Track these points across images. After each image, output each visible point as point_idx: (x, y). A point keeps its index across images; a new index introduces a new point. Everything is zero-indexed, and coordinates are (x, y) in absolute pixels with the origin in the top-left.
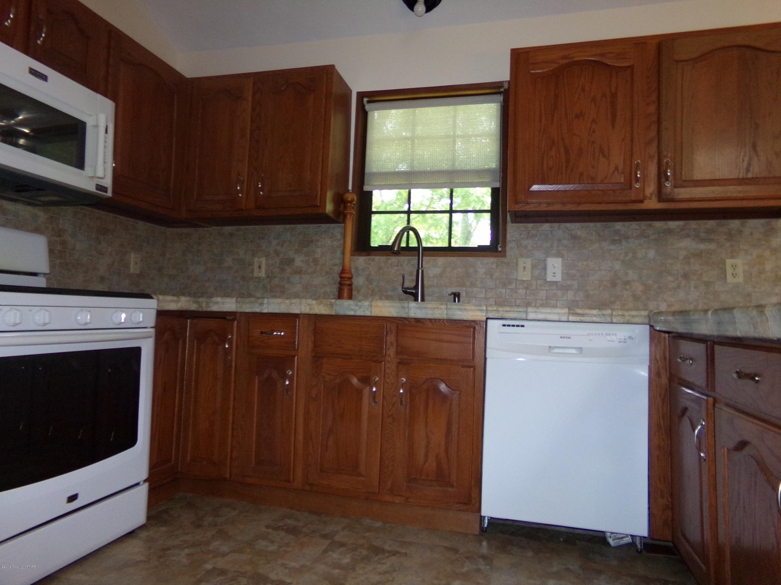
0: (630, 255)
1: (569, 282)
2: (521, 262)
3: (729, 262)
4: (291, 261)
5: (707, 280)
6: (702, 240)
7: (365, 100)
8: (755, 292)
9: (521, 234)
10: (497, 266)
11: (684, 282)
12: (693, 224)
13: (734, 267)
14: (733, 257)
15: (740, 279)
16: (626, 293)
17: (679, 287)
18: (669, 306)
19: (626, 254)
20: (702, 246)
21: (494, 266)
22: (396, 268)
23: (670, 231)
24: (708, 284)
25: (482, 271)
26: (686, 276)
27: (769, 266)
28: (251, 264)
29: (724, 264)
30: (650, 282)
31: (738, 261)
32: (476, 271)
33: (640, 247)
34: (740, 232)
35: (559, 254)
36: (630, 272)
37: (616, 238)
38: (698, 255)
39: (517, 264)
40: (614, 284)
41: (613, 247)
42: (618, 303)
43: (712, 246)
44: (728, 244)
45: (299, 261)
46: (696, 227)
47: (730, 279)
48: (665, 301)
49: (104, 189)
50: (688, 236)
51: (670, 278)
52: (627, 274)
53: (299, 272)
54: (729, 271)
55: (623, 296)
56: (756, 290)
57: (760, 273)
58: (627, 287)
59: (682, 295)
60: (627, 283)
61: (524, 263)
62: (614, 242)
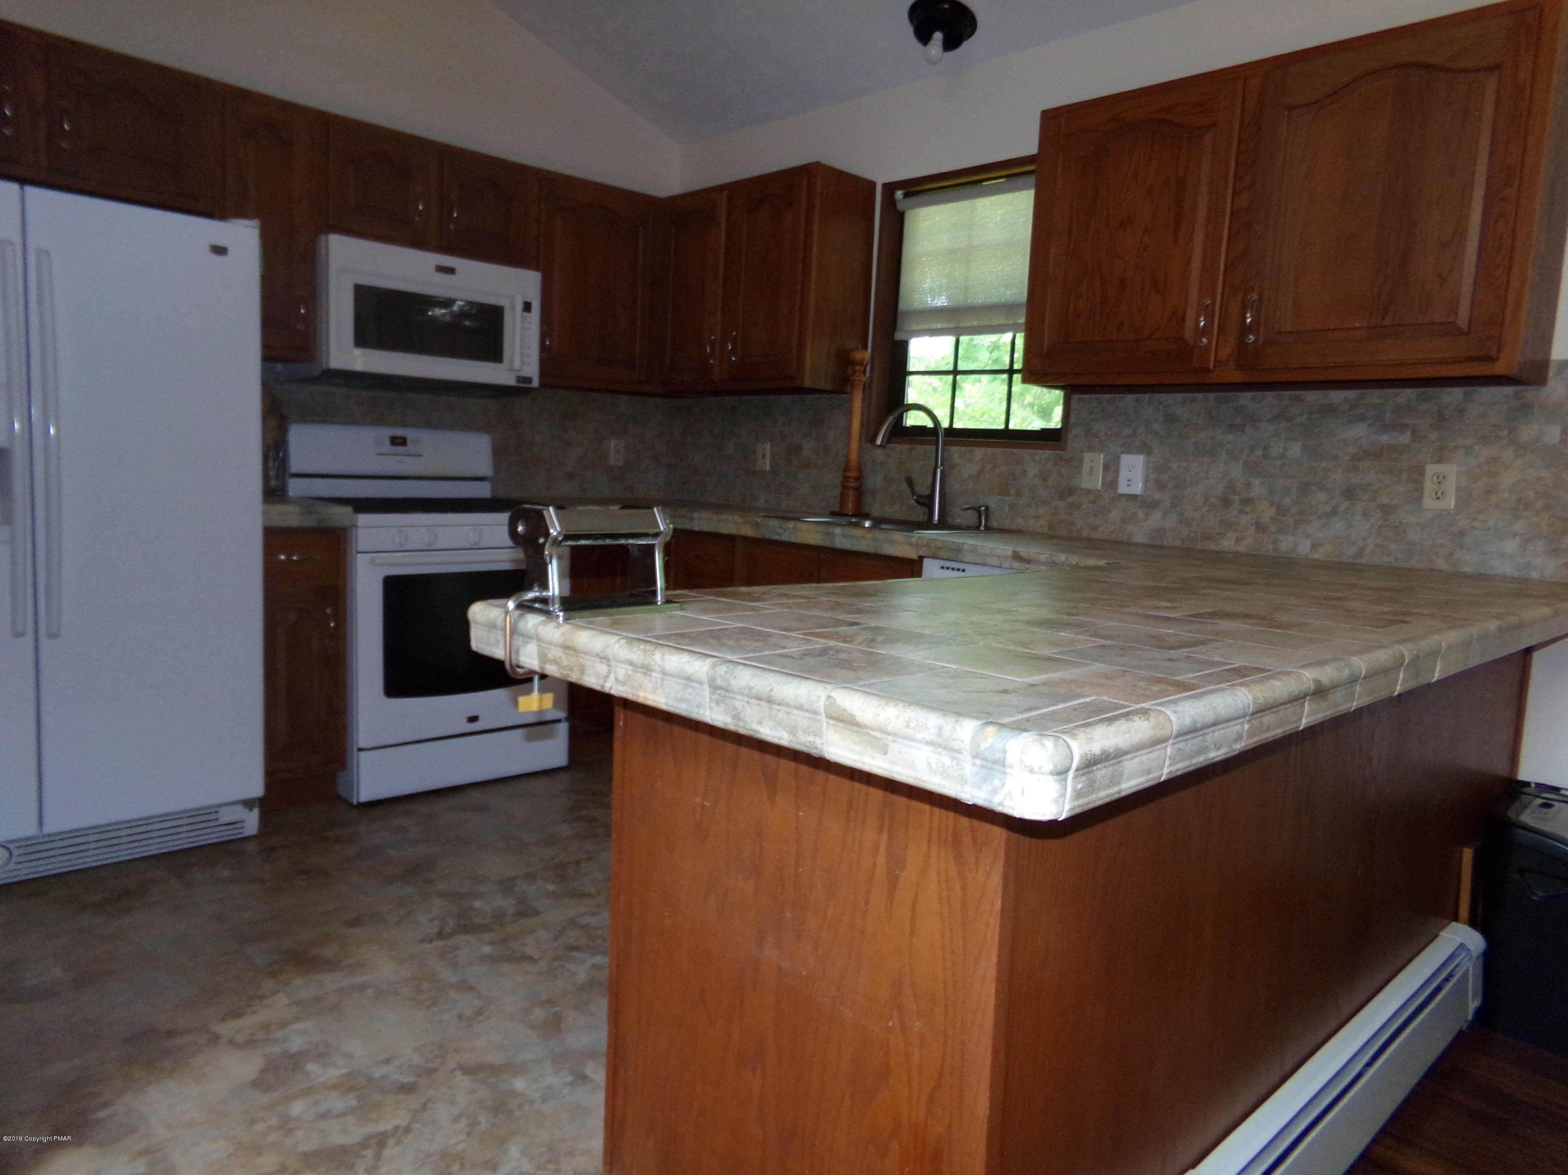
0: (1259, 452)
1: (1157, 496)
2: (1088, 457)
3: (1431, 469)
4: (798, 449)
5: (1386, 501)
6: (1387, 428)
7: (899, 194)
8: (1474, 528)
9: (1091, 413)
10: (1054, 465)
11: (1345, 504)
12: (1374, 396)
13: (1441, 479)
14: (1440, 461)
15: (1450, 502)
16: (1244, 519)
17: (1334, 512)
18: (1314, 546)
19: (1252, 449)
20: (1385, 439)
21: (1050, 465)
22: (921, 463)
23: (1330, 410)
24: (1387, 510)
25: (1032, 470)
26: (1349, 493)
27: (1507, 480)
28: (754, 452)
29: (1421, 471)
30: (1287, 501)
31: (1451, 470)
32: (1025, 472)
33: (1275, 438)
34: (1461, 411)
35: (1145, 449)
36: (1256, 482)
37: (1238, 421)
38: (1375, 454)
39: (1081, 460)
40: (1226, 503)
41: (1230, 437)
42: (1230, 534)
43: (1405, 438)
44: (1433, 436)
45: (807, 451)
46: (1378, 401)
47: (1429, 503)
48: (1308, 536)
49: (528, 380)
50: (1362, 418)
51: (1322, 496)
52: (1249, 485)
53: (807, 465)
54: (1429, 486)
55: (1239, 524)
56: (1476, 524)
57: (1489, 492)
58: (1248, 509)
59: (1338, 526)
60: (1248, 501)
61: (1092, 461)
62: (1233, 428)
